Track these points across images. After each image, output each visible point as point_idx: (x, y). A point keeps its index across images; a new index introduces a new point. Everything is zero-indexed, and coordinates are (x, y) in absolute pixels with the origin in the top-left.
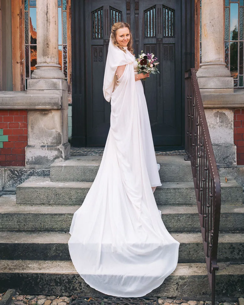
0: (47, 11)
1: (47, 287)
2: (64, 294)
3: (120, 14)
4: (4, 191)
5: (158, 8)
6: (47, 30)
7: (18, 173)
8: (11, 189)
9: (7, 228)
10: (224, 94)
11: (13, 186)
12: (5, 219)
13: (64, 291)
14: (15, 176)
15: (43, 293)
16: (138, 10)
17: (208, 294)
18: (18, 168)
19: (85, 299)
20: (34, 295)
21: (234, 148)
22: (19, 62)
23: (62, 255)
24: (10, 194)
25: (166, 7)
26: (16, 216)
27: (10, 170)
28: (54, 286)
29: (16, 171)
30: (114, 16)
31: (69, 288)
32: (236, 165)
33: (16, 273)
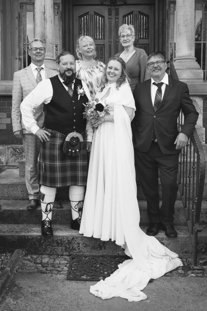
0: (45, 12)
1: (49, 247)
2: (64, 254)
3: (103, 19)
4: (8, 166)
5: (135, 14)
6: (45, 28)
7: (20, 151)
8: (13, 164)
9: (12, 197)
10: (195, 83)
11: (15, 161)
12: (10, 189)
13: (64, 251)
14: (17, 153)
15: (46, 253)
16: (118, 15)
17: (189, 253)
18: (19, 146)
19: (83, 258)
20: (38, 254)
21: (203, 130)
22: (18, 58)
23: (61, 220)
24: (12, 168)
25: (142, 13)
26: (20, 186)
27: (12, 148)
28: (55, 246)
29: (18, 149)
30: (98, 20)
31: (69, 248)
32: (205, 144)
33: (22, 236)
